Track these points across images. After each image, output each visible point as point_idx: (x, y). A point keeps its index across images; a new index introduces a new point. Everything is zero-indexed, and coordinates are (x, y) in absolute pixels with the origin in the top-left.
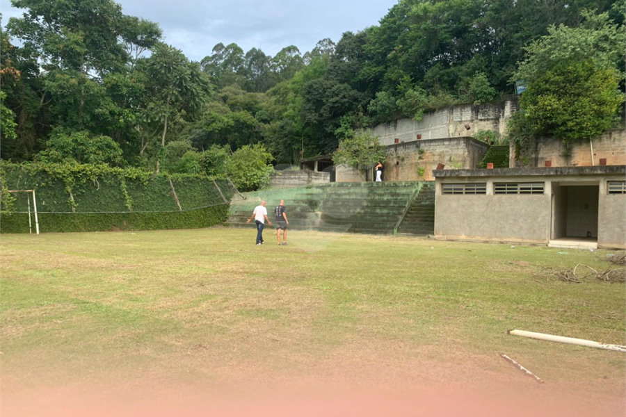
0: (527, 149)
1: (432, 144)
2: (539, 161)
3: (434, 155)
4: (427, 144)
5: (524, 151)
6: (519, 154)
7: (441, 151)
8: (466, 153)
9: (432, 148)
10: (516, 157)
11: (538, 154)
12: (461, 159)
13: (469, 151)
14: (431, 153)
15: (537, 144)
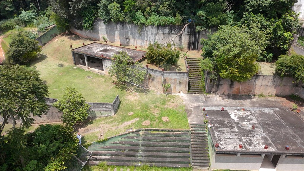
1: (170, 74)
3: (171, 79)
4: (168, 74)
7: (175, 78)
9: (171, 76)
10: (210, 83)
11: (220, 82)
12: (185, 82)
14: (170, 78)
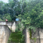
0: (35, 34)
2: (41, 40)
5: (33, 35)
6: (32, 36)
8: (5, 34)
11: (40, 36)
13: (6, 33)
15: (39, 32)
